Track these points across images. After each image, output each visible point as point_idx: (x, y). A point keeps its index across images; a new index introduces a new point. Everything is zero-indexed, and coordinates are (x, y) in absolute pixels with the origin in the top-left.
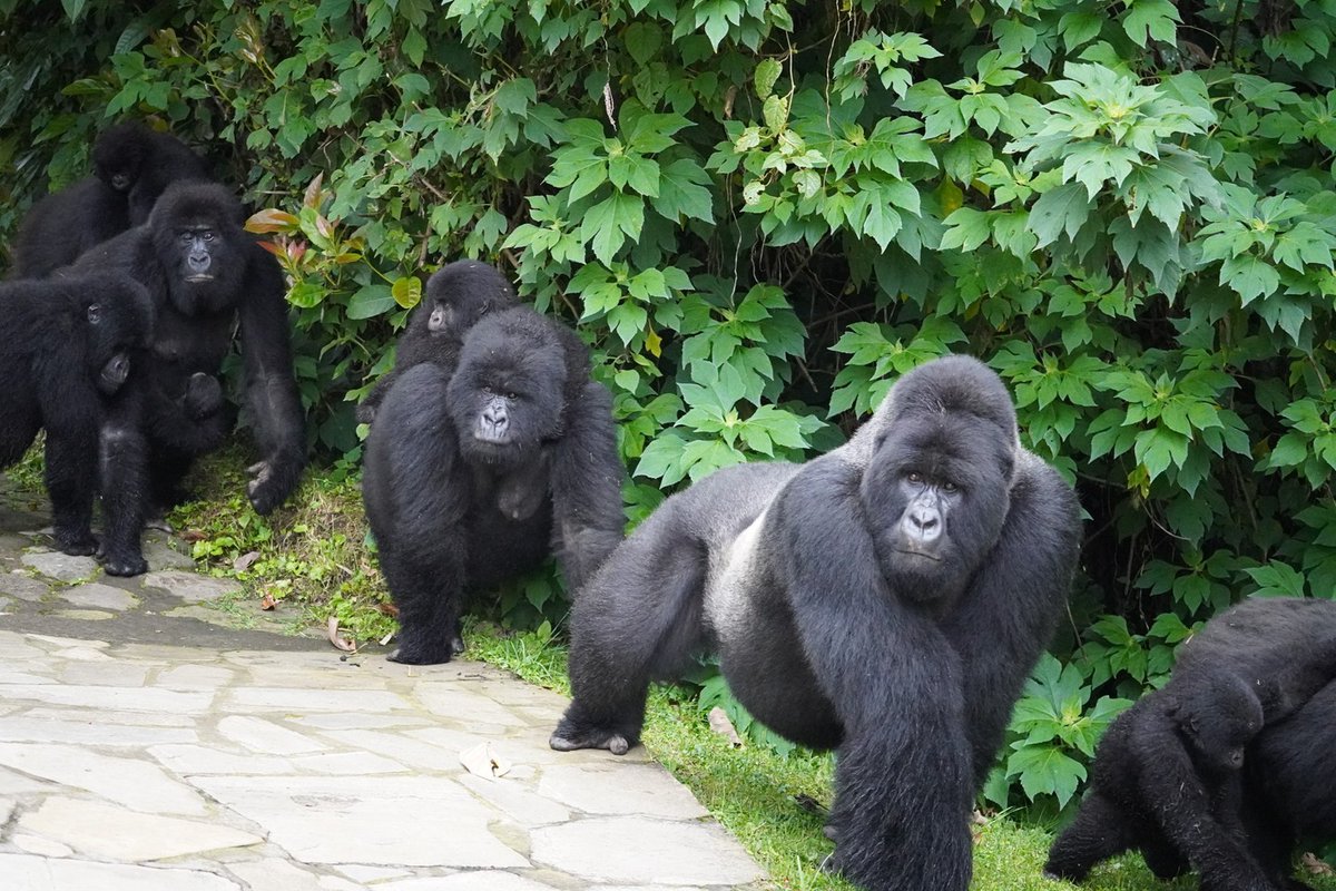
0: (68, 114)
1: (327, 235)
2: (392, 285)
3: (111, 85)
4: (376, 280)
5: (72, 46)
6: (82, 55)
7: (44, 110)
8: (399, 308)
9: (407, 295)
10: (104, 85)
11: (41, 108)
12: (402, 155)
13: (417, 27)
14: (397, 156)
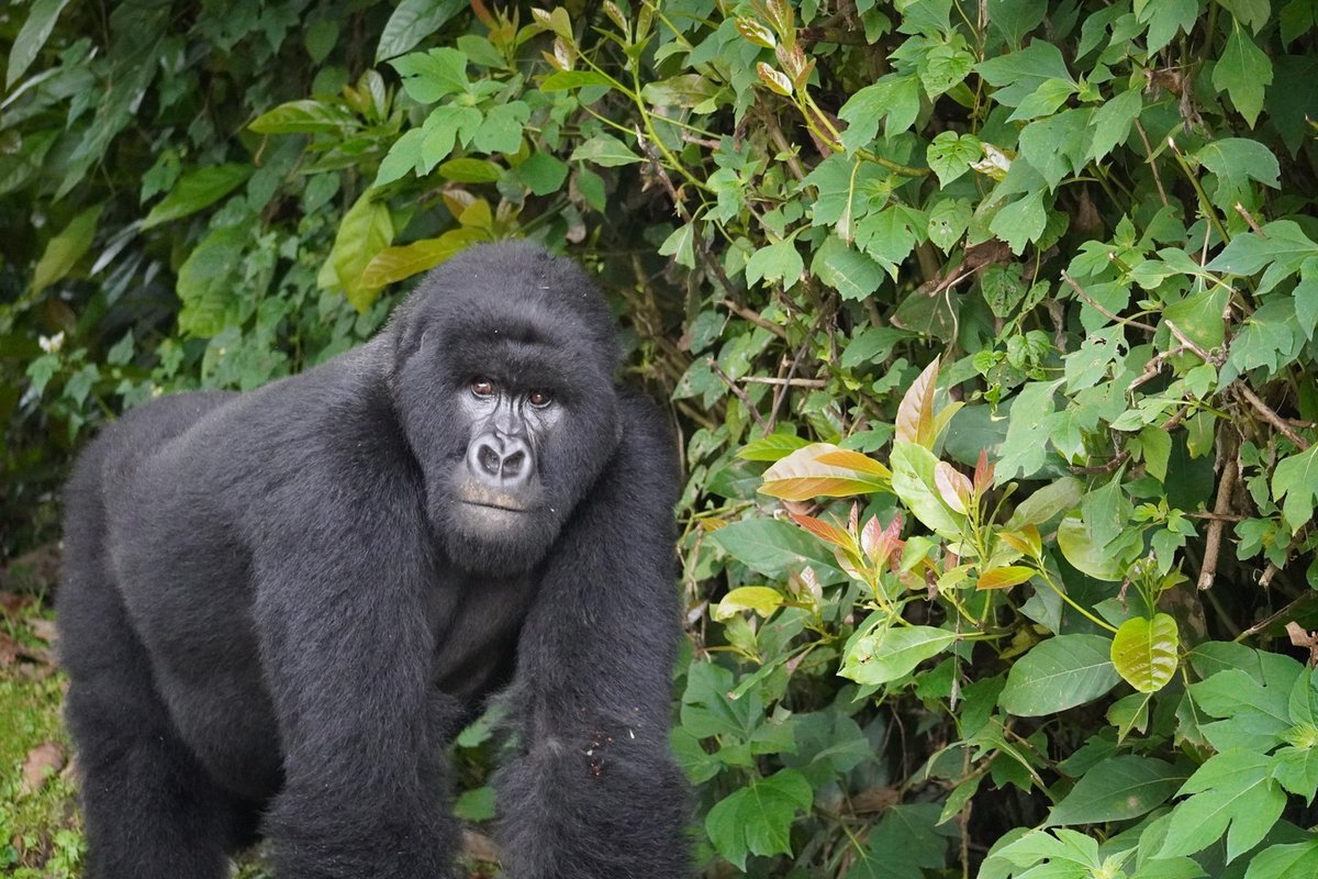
0: (218, 165)
1: (961, 508)
2: (1112, 635)
3: (360, 117)
4: (1071, 622)
5: (255, 28)
6: (276, 48)
7: (169, 155)
8: (1122, 690)
9: (1146, 659)
10: (341, 115)
11: (161, 150)
12: (1200, 334)
13: (1248, 28)
14: (1189, 336)
